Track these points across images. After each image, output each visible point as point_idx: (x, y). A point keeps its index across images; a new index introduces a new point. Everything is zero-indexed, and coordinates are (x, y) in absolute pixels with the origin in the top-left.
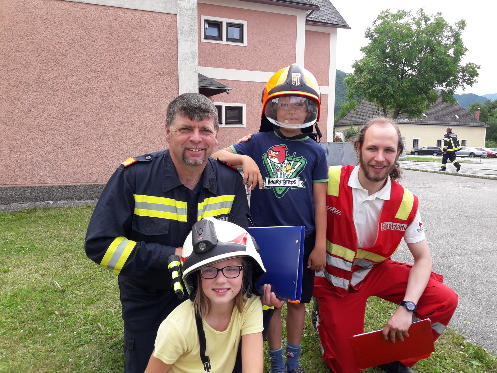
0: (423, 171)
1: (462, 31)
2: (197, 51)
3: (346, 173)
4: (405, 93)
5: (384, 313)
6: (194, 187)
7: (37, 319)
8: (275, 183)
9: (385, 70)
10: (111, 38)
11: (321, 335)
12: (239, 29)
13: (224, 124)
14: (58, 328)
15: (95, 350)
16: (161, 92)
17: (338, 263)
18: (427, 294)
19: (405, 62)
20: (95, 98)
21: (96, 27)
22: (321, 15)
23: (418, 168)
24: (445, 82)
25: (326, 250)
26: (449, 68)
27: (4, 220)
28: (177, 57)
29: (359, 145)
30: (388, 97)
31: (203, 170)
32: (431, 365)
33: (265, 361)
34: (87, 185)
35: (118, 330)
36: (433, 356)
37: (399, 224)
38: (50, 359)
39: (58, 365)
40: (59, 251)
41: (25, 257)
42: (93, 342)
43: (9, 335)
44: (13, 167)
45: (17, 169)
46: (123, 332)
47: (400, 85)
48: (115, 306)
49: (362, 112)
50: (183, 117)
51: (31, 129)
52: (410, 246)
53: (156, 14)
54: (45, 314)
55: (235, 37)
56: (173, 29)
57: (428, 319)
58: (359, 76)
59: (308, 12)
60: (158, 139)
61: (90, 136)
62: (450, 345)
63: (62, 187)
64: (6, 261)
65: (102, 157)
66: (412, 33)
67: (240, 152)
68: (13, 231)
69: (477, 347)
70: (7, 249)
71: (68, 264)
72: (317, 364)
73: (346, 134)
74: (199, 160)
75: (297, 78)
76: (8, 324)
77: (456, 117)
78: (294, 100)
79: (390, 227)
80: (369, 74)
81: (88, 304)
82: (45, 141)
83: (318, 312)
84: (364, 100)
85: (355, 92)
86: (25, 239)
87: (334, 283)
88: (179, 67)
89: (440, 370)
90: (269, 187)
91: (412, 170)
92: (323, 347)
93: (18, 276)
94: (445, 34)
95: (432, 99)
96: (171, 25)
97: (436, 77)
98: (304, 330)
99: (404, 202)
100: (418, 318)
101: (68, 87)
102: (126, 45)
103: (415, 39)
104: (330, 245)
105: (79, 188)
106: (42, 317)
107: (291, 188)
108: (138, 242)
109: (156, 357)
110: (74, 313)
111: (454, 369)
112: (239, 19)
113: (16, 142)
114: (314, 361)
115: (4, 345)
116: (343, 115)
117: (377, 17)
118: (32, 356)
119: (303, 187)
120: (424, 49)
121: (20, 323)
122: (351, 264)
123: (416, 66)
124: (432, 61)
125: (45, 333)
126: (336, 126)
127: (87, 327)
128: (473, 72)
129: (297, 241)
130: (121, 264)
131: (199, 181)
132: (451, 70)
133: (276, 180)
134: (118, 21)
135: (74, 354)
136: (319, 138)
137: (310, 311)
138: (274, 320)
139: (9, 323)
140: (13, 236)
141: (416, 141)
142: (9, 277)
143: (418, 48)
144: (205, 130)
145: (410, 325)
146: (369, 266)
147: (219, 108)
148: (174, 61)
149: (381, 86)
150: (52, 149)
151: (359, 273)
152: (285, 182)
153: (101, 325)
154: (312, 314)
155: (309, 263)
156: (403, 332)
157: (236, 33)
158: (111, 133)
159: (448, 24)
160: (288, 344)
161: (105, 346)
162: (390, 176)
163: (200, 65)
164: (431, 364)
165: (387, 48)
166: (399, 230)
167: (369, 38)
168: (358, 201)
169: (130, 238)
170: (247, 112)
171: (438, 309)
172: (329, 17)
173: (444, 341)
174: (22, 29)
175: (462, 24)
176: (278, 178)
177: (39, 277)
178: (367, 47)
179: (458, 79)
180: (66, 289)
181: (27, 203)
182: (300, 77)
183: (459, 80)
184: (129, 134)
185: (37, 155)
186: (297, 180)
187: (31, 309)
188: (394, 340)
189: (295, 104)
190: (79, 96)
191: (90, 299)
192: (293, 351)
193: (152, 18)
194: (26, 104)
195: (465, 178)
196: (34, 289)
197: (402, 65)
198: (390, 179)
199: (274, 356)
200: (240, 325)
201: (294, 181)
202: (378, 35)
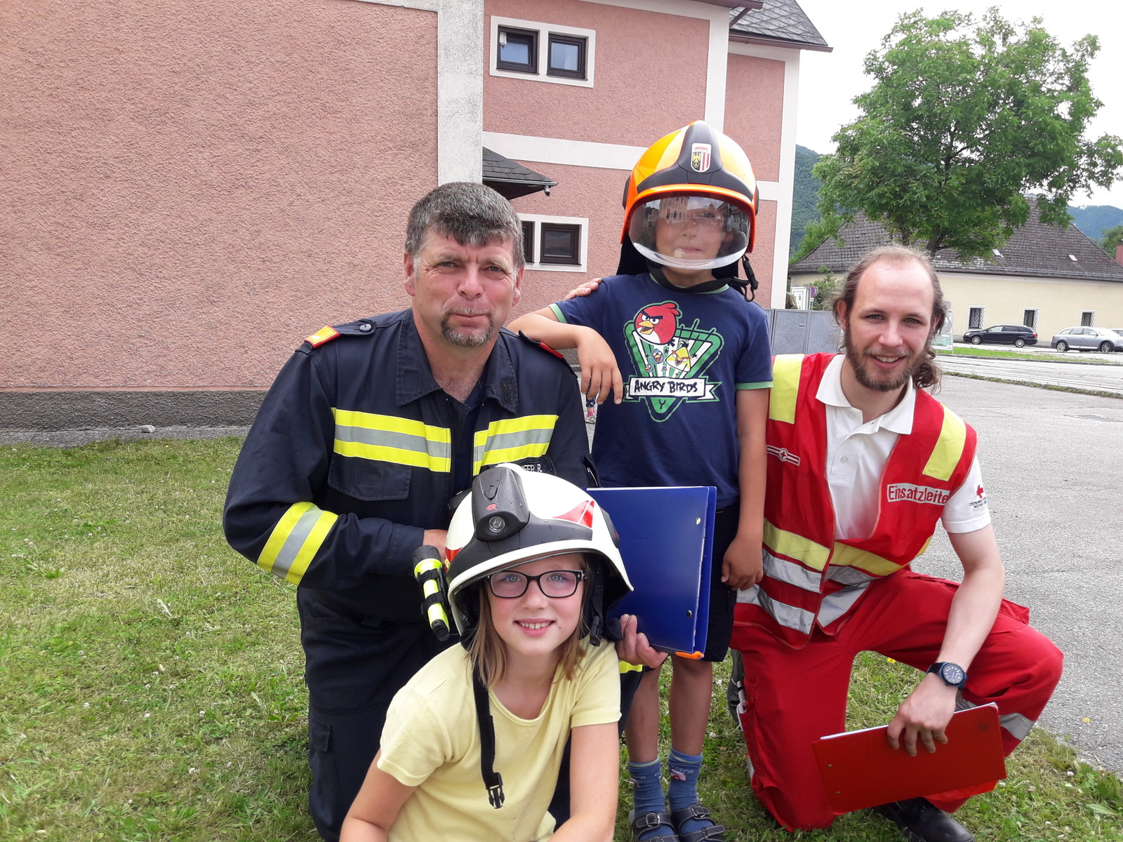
0: (990, 379)
1: (1088, 59)
2: (482, 95)
3: (813, 370)
4: (954, 202)
5: (892, 693)
6: (467, 394)
7: (120, 681)
8: (651, 389)
9: (910, 147)
10: (290, 64)
11: (748, 734)
12: (576, 48)
13: (537, 265)
14: (165, 701)
15: (245, 752)
16: (399, 187)
17: (790, 573)
18: (992, 649)
19: (955, 130)
20: (251, 199)
21: (257, 39)
22: (765, 18)
23: (979, 373)
24: (1047, 179)
25: (763, 544)
26: (1057, 145)
27: (49, 465)
28: (434, 107)
29: (844, 308)
30: (913, 210)
31: (487, 357)
32: (997, 811)
33: (620, 787)
34: (231, 393)
35: (296, 710)
36: (1003, 790)
37: (930, 489)
38: (147, 767)
39: (165, 781)
40: (168, 536)
41: (94, 545)
42: (241, 734)
43: (57, 713)
44: (69, 347)
45: (78, 354)
46: (307, 714)
47: (943, 183)
48: (289, 657)
49: (854, 243)
50: (442, 238)
51: (109, 264)
52: (955, 539)
53: (391, 10)
54: (136, 670)
55: (566, 68)
56: (427, 46)
57: (993, 704)
58: (848, 159)
59: (736, 13)
60: (390, 293)
61: (239, 283)
62: (1042, 767)
63: (175, 396)
64: (52, 554)
65: (265, 331)
66: (973, 63)
67: (571, 317)
68: (67, 489)
69: (1103, 775)
70: (55, 528)
71: (187, 563)
72: (738, 798)
73: (817, 291)
74: (478, 335)
75: (702, 154)
76: (55, 689)
77: (1070, 259)
78: (694, 204)
79: (910, 496)
80: (871, 155)
81: (232, 652)
82: (140, 292)
83: (742, 683)
84: (860, 217)
85: (839, 196)
86: (93, 508)
87: (781, 618)
88: (439, 132)
89: (1018, 823)
90: (636, 397)
91: (966, 376)
92: (753, 762)
93: (79, 587)
94: (1051, 66)
95: (1017, 216)
96: (422, 37)
97: (1028, 166)
98: (710, 724)
99: (944, 440)
100: (969, 703)
101: (192, 172)
102: (322, 79)
103: (981, 77)
104: (772, 532)
105: (213, 398)
106: (130, 677)
107: (687, 402)
108: (341, 515)
109: (383, 769)
110: (200, 671)
111: (1049, 821)
112: (576, 26)
113: (75, 293)
114: (731, 792)
115: (48, 734)
116: (811, 249)
117: (892, 26)
118: (108, 759)
119: (715, 399)
120: (1001, 102)
121: (82, 688)
122: (819, 576)
123: (980, 139)
124: (1019, 127)
125: (136, 712)
126: (794, 273)
127: (227, 702)
128: (1112, 156)
129: (699, 521)
130: (302, 562)
131: (478, 383)
132: (1063, 149)
133: (653, 383)
134: (305, 26)
135: (200, 758)
136: (753, 292)
137: (723, 683)
138: (642, 695)
139: (58, 686)
140: (67, 500)
141: (977, 312)
142: (60, 588)
143: (987, 97)
144: (491, 267)
145: (952, 716)
146: (860, 584)
147: (528, 227)
148: (429, 118)
149: (899, 183)
150: (155, 309)
151: (838, 599)
152: (673, 386)
153: (259, 697)
154: (729, 689)
155: (726, 569)
156: (934, 732)
157: (569, 57)
158: (286, 277)
159: (1058, 44)
160: (672, 751)
161: (268, 744)
162: (913, 379)
163: (487, 128)
164: (997, 808)
165: (914, 97)
166: (932, 502)
167: (873, 75)
168: (838, 435)
169: (323, 507)
170: (590, 238)
171: (1017, 683)
172: (782, 25)
173: (1028, 759)
174: (91, 40)
175: (1092, 45)
176: (657, 377)
177: (123, 590)
178: (869, 95)
179: (1079, 172)
180: (182, 617)
181: (97, 429)
182: (710, 152)
183: (1081, 173)
184: (325, 280)
185: (122, 323)
186: (700, 383)
187: (106, 658)
188: (913, 749)
189: (697, 212)
190: (214, 192)
191: (235, 640)
192: (684, 768)
193: (380, 19)
194: (98, 208)
195: (1088, 397)
196: (113, 615)
197: (949, 137)
198: (913, 387)
199: (641, 778)
200: (568, 704)
201: (694, 386)
202: (895, 67)
